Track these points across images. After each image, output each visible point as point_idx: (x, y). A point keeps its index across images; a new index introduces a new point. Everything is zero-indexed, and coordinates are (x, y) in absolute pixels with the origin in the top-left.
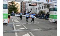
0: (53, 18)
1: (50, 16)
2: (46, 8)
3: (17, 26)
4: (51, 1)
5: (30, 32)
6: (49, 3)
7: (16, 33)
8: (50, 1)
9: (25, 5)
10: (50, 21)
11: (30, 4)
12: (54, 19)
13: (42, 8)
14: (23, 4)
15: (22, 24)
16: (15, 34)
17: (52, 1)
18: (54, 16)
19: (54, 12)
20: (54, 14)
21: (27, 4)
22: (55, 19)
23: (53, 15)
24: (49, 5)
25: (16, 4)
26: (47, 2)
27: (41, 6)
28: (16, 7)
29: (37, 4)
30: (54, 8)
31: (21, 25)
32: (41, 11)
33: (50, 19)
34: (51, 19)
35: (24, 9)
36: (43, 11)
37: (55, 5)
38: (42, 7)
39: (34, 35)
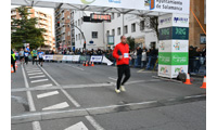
0: (170, 64)
1: (159, 57)
2: (146, 30)
3: (39, 96)
4: (161, 4)
5: (88, 117)
6: (156, 9)
7: (36, 125)
8: (156, 3)
9: (72, 18)
10: (161, 73)
11: (88, 14)
12: (174, 67)
13: (134, 30)
14: (63, 15)
15: (58, 90)
16: (32, 126)
17: (166, 4)
18: (174, 57)
19: (174, 41)
20: (174, 50)
21: (78, 16)
22: (179, 67)
23: (170, 54)
24: (156, 18)
25: (36, 15)
26: (148, 8)
27: (129, 20)
28: (37, 26)
29: (116, 15)
30: (174, 28)
31: (57, 92)
32: (129, 39)
33: (160, 66)
34: (164, 66)
35: (69, 34)
36: (136, 41)
37: (176, 19)
38: (134, 25)
39: (102, 126)
